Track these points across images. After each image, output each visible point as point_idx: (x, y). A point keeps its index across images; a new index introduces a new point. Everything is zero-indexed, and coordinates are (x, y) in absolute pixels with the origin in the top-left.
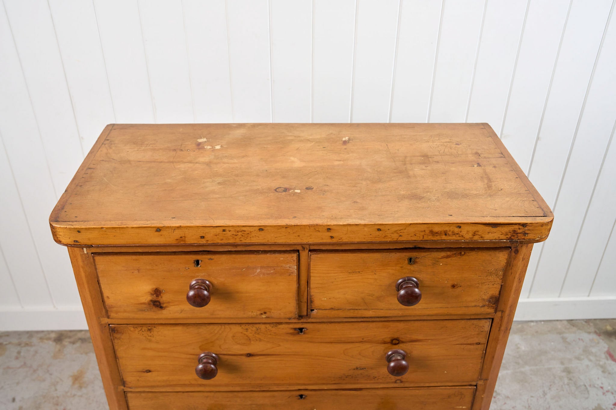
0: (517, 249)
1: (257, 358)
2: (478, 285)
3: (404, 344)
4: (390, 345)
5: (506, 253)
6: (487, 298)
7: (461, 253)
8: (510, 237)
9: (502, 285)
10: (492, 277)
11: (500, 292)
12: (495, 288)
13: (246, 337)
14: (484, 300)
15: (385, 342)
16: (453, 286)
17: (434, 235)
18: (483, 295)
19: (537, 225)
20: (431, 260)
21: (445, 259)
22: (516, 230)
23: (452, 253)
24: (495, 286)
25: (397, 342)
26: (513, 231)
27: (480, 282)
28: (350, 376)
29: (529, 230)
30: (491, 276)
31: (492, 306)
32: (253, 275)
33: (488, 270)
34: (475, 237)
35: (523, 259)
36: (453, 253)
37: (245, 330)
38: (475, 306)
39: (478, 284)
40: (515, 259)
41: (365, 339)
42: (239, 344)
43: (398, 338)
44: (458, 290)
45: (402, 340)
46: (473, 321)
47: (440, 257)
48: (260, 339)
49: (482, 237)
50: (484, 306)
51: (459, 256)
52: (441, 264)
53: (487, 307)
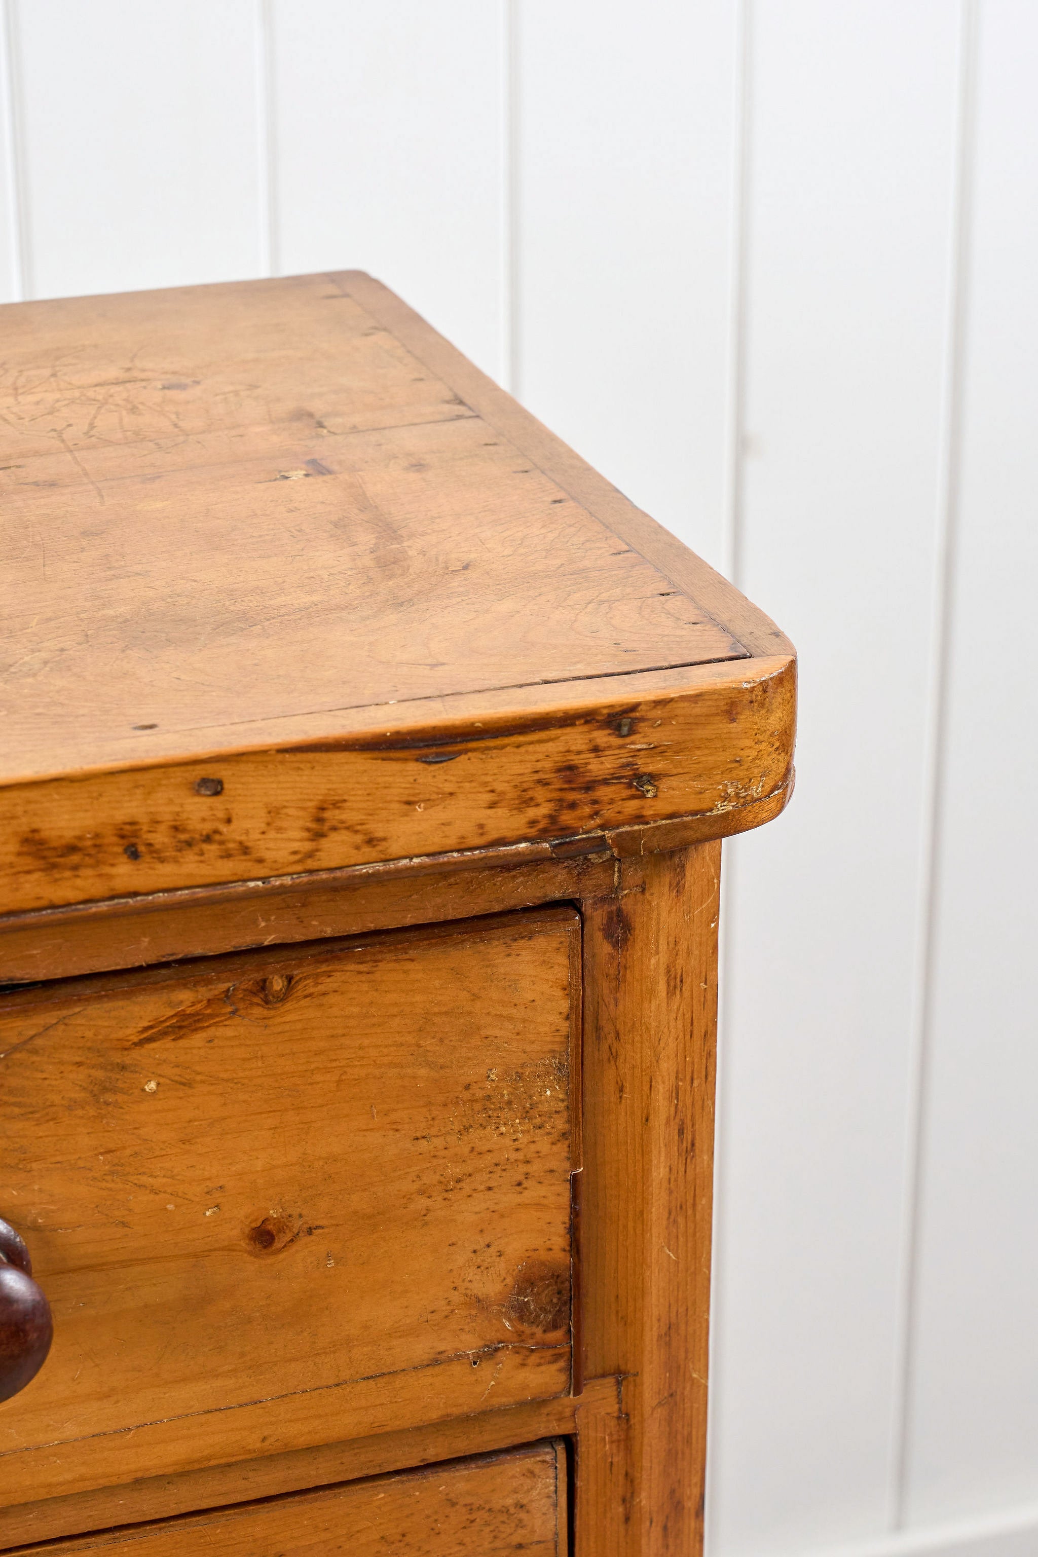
0: (619, 911)
5: (555, 944)
6: (498, 1287)
7: (263, 986)
8: (552, 818)
9: (575, 1181)
10: (503, 1129)
11: (574, 1230)
12: (539, 1206)
14: (480, 1303)
16: (264, 1239)
17: (54, 866)
18: (471, 1273)
19: (698, 709)
20: (79, 1064)
21: (168, 1043)
22: (577, 760)
23: (204, 993)
24: (534, 1192)
26: (559, 770)
27: (430, 1178)
29: (655, 750)
30: (490, 1129)
31: (545, 1346)
33: (467, 1087)
34: (324, 843)
35: (675, 983)
36: (209, 995)
38: (435, 1362)
39: (422, 1192)
40: (618, 980)
44: (297, 1264)
46: (445, 1475)
47: (131, 1033)
49: (371, 841)
50: (490, 1352)
51: (258, 1011)
52: (152, 1086)
53: (518, 1359)
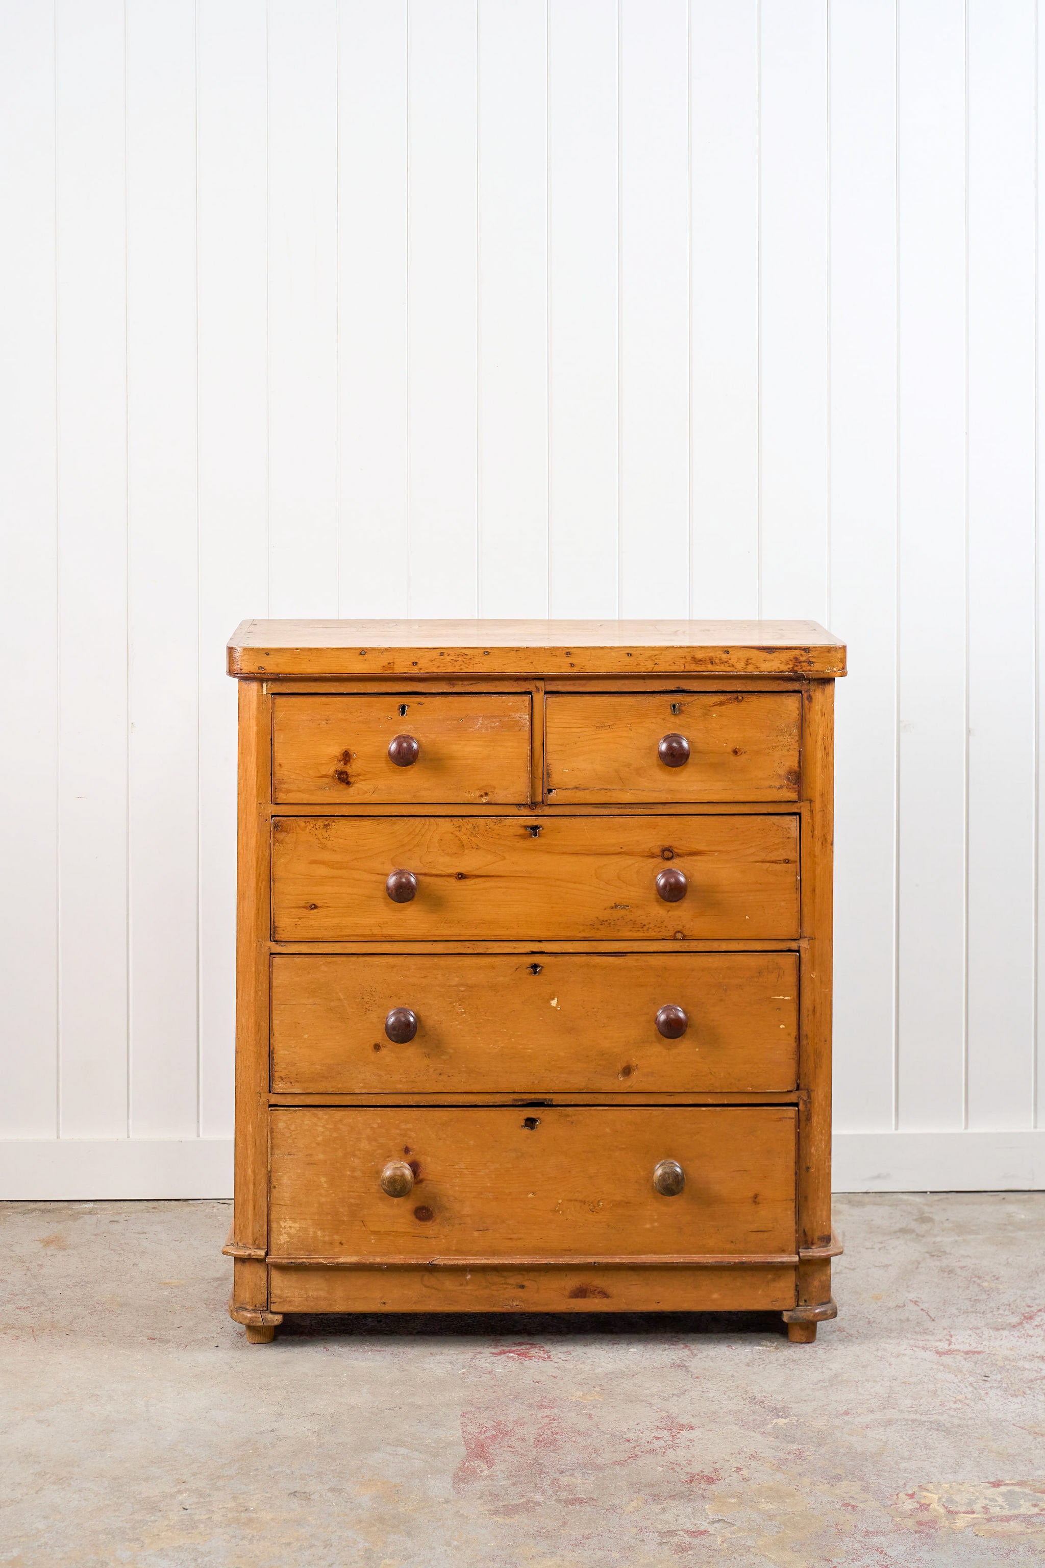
1: (473, 881)
2: (767, 751)
3: (682, 859)
4: (659, 860)
5: (796, 700)
6: (784, 773)
7: (737, 698)
8: (794, 669)
9: (800, 752)
10: (785, 737)
11: (799, 762)
12: (792, 755)
13: (459, 842)
14: (780, 776)
15: (653, 854)
16: (735, 752)
17: (697, 663)
18: (778, 768)
20: (701, 709)
21: (718, 707)
22: (798, 657)
23: (724, 698)
24: (791, 752)
25: (671, 855)
26: (794, 658)
27: (770, 745)
28: (606, 921)
29: (814, 657)
30: (782, 736)
31: (794, 788)
32: (473, 731)
33: (778, 726)
34: (749, 667)
36: (726, 699)
37: (457, 829)
38: (771, 787)
39: (768, 748)
40: (810, 710)
41: (624, 849)
42: (448, 854)
43: (671, 847)
44: (743, 758)
45: (676, 851)
47: (711, 703)
48: (478, 846)
49: (758, 667)
50: (781, 787)
51: (736, 703)
52: (715, 715)
53: (788, 790)
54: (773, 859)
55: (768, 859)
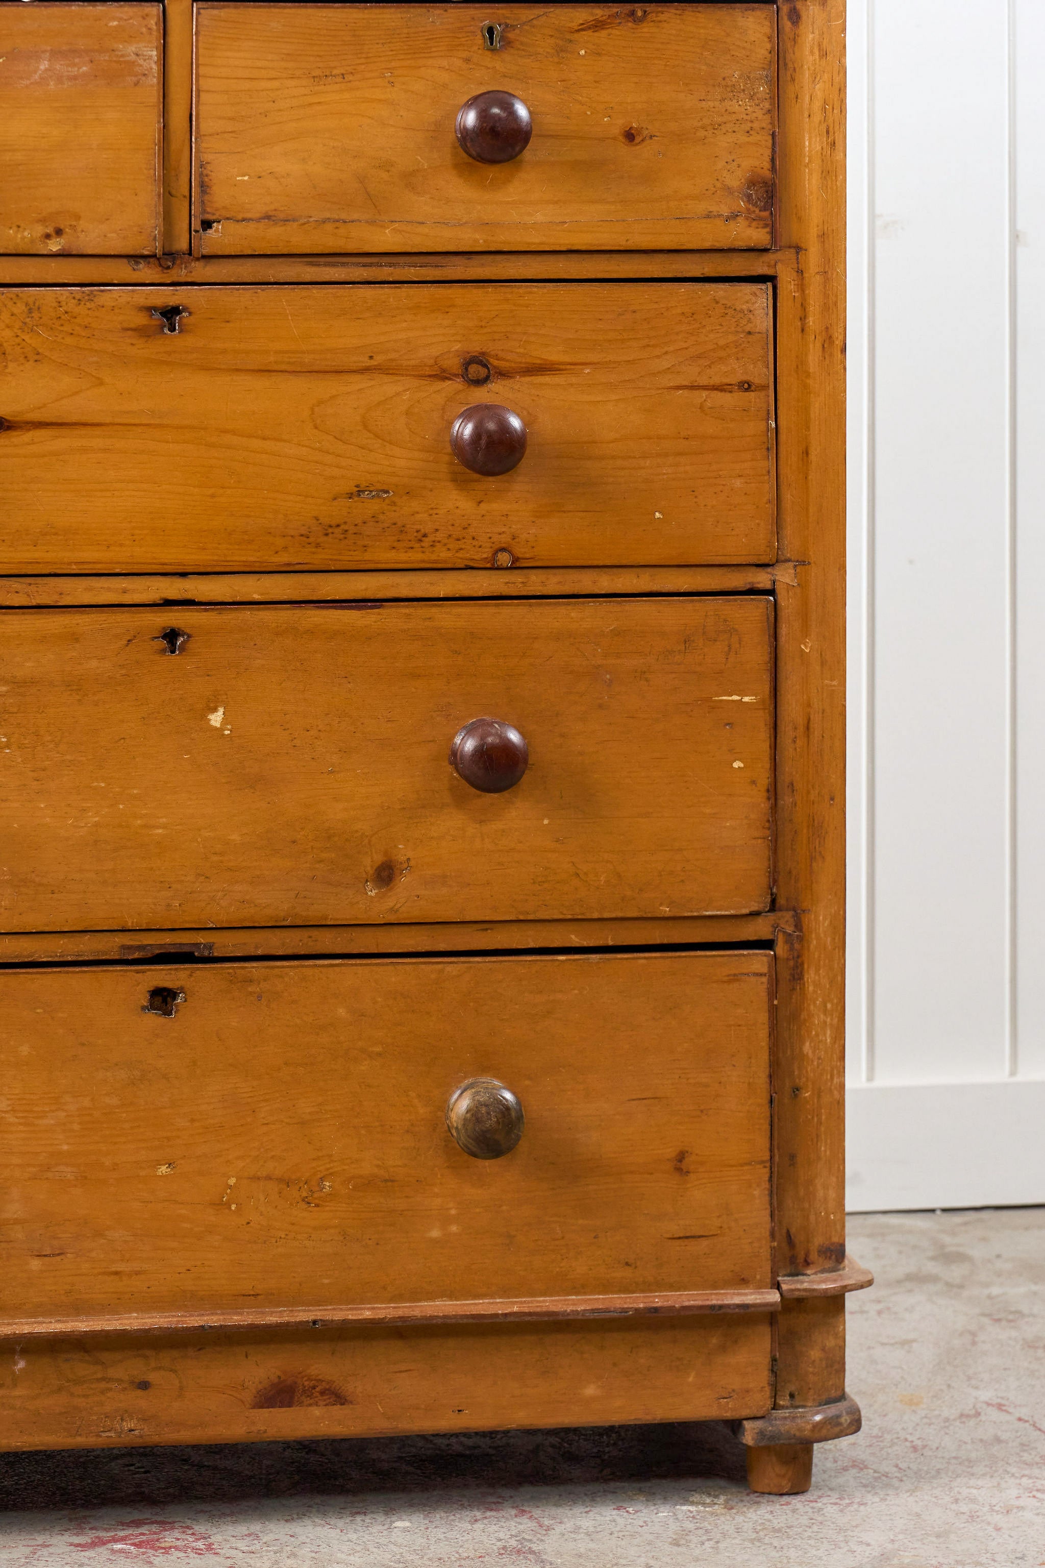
0: (795, 8)
1: (27, 436)
2: (701, 133)
3: (507, 382)
4: (457, 385)
5: (766, 17)
6: (738, 183)
7: (633, 13)
9: (774, 135)
10: (740, 103)
11: (773, 161)
12: (757, 145)
14: (729, 190)
15: (444, 371)
16: (630, 136)
18: (725, 173)
20: (552, 36)
21: (590, 33)
23: (607, 12)
24: (755, 138)
25: (483, 372)
27: (706, 121)
28: (338, 526)
30: (735, 102)
31: (760, 219)
32: (28, 82)
33: (724, 79)
36: (610, 13)
38: (709, 216)
39: (704, 128)
40: (794, 41)
41: (379, 359)
43: (483, 354)
44: (646, 151)
45: (496, 363)
47: (574, 25)
48: (38, 354)
50: (734, 216)
51: (630, 24)
52: (582, 52)
53: (747, 223)
54: (717, 380)
55: (704, 381)
